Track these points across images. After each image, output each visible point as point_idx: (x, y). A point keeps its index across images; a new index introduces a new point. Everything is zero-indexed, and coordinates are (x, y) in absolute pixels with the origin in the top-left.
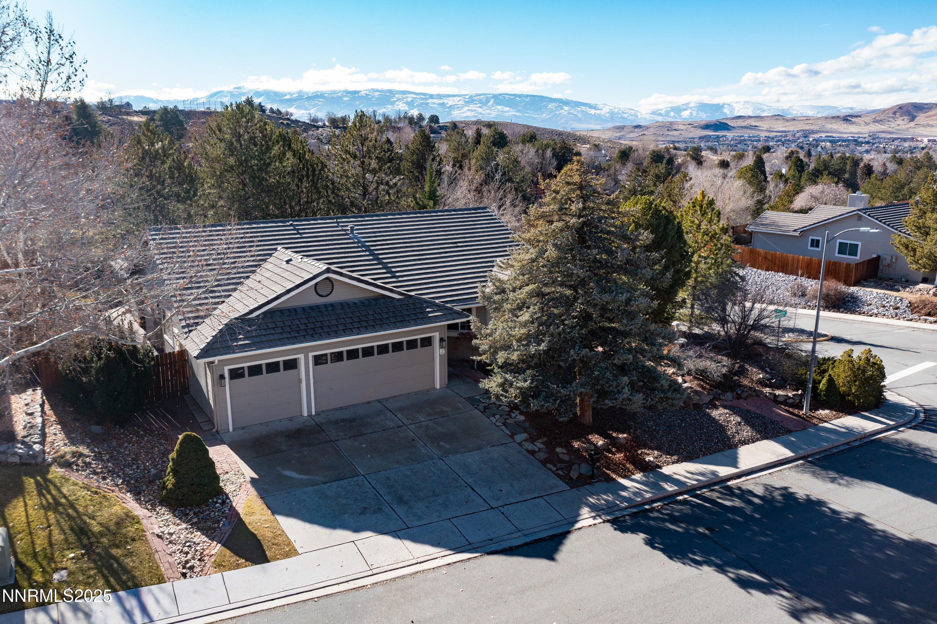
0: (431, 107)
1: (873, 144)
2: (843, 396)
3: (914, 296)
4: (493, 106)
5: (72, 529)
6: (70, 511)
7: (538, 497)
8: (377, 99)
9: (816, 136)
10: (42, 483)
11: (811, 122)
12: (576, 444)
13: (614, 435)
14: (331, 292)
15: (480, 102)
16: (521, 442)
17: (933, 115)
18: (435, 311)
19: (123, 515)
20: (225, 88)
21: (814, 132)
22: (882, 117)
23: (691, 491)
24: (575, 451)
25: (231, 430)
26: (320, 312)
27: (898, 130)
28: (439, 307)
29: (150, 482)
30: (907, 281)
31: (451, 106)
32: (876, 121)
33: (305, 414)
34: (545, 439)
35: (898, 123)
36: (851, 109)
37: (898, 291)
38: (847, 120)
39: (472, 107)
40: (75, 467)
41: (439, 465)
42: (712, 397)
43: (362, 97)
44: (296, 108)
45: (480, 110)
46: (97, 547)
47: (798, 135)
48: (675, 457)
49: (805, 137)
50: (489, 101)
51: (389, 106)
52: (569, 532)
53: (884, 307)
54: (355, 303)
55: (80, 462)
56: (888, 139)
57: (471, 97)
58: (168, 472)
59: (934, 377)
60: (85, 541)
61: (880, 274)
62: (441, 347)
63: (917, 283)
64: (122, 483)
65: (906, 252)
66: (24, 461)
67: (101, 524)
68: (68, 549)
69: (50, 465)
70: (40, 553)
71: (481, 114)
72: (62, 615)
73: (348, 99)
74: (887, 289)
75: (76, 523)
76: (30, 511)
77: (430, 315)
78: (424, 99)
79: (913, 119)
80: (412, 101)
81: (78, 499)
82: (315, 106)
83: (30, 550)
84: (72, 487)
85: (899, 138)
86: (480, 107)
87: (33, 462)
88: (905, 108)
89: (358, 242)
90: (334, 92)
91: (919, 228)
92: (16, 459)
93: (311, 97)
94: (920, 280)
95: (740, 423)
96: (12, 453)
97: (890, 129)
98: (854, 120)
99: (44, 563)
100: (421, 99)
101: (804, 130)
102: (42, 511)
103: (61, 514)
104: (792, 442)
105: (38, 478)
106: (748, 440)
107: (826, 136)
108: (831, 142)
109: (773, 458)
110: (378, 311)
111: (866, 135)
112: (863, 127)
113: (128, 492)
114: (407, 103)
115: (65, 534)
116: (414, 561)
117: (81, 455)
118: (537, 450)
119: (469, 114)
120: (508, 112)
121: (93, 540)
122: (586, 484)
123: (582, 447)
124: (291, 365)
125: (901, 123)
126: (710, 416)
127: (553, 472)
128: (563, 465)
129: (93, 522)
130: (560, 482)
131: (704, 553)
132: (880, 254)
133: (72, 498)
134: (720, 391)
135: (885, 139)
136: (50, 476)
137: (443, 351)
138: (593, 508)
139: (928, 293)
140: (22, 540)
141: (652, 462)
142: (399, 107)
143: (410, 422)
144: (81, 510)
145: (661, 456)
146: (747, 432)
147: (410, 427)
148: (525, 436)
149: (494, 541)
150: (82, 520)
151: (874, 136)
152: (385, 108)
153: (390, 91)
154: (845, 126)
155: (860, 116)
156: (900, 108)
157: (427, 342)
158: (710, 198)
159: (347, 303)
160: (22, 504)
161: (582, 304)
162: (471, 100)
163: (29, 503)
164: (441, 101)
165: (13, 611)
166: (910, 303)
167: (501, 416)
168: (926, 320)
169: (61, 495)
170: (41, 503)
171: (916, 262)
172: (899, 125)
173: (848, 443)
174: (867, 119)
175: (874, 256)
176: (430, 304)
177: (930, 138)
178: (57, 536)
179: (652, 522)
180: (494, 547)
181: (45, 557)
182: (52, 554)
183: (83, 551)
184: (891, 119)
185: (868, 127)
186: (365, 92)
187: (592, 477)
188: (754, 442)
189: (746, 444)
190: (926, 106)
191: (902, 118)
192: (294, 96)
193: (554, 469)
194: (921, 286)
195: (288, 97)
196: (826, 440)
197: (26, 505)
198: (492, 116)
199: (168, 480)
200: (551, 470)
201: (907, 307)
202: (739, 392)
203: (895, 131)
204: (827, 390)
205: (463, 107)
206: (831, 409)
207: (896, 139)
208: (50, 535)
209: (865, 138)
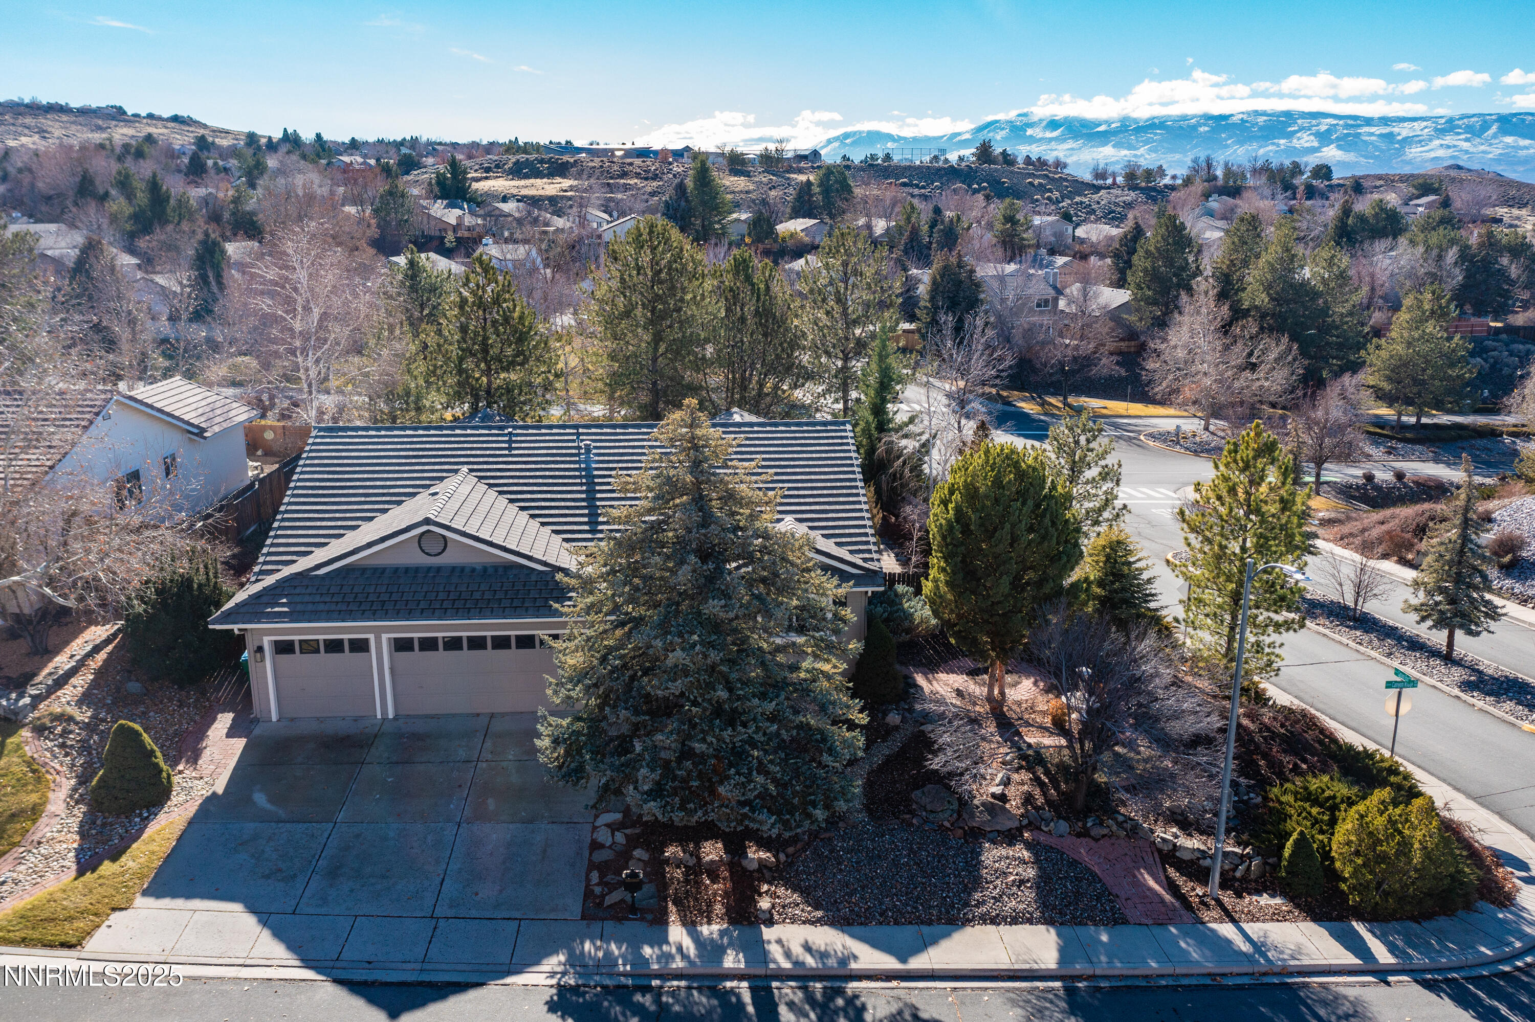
0: (1365, 142)
4: (1495, 136)
7: (514, 919)
8: (1261, 128)
12: (671, 851)
15: (1469, 129)
16: (599, 827)
20: (1001, 117)
23: (768, 978)
24: (658, 861)
25: (274, 719)
31: (1405, 139)
33: (379, 716)
39: (1449, 139)
40: (46, 734)
41: (446, 832)
42: (1025, 822)
43: (1234, 125)
44: (1114, 146)
45: (1465, 145)
48: (819, 914)
50: (1489, 128)
51: (1282, 141)
57: (1451, 120)
69: (23, 726)
71: (1467, 152)
73: (1207, 129)
78: (1352, 126)
80: (1328, 131)
82: (1146, 142)
86: (1467, 140)
87: (13, 718)
90: (1184, 118)
93: (1142, 127)
100: (1347, 126)
106: (1004, 918)
114: (1318, 135)
118: (607, 845)
119: (1441, 153)
120: (1526, 148)
122: (612, 918)
123: (675, 858)
124: (359, 646)
126: (975, 858)
130: (576, 906)
138: (574, 959)
142: (1302, 141)
146: (1020, 901)
152: (1273, 144)
153: (1288, 114)
162: (1449, 126)
164: (1385, 130)
186: (1241, 116)
187: (637, 909)
189: (991, 923)
192: (1113, 126)
193: (596, 881)
195: (1102, 128)
198: (1490, 156)
200: (587, 880)
205: (1431, 140)
206: (1292, 898)
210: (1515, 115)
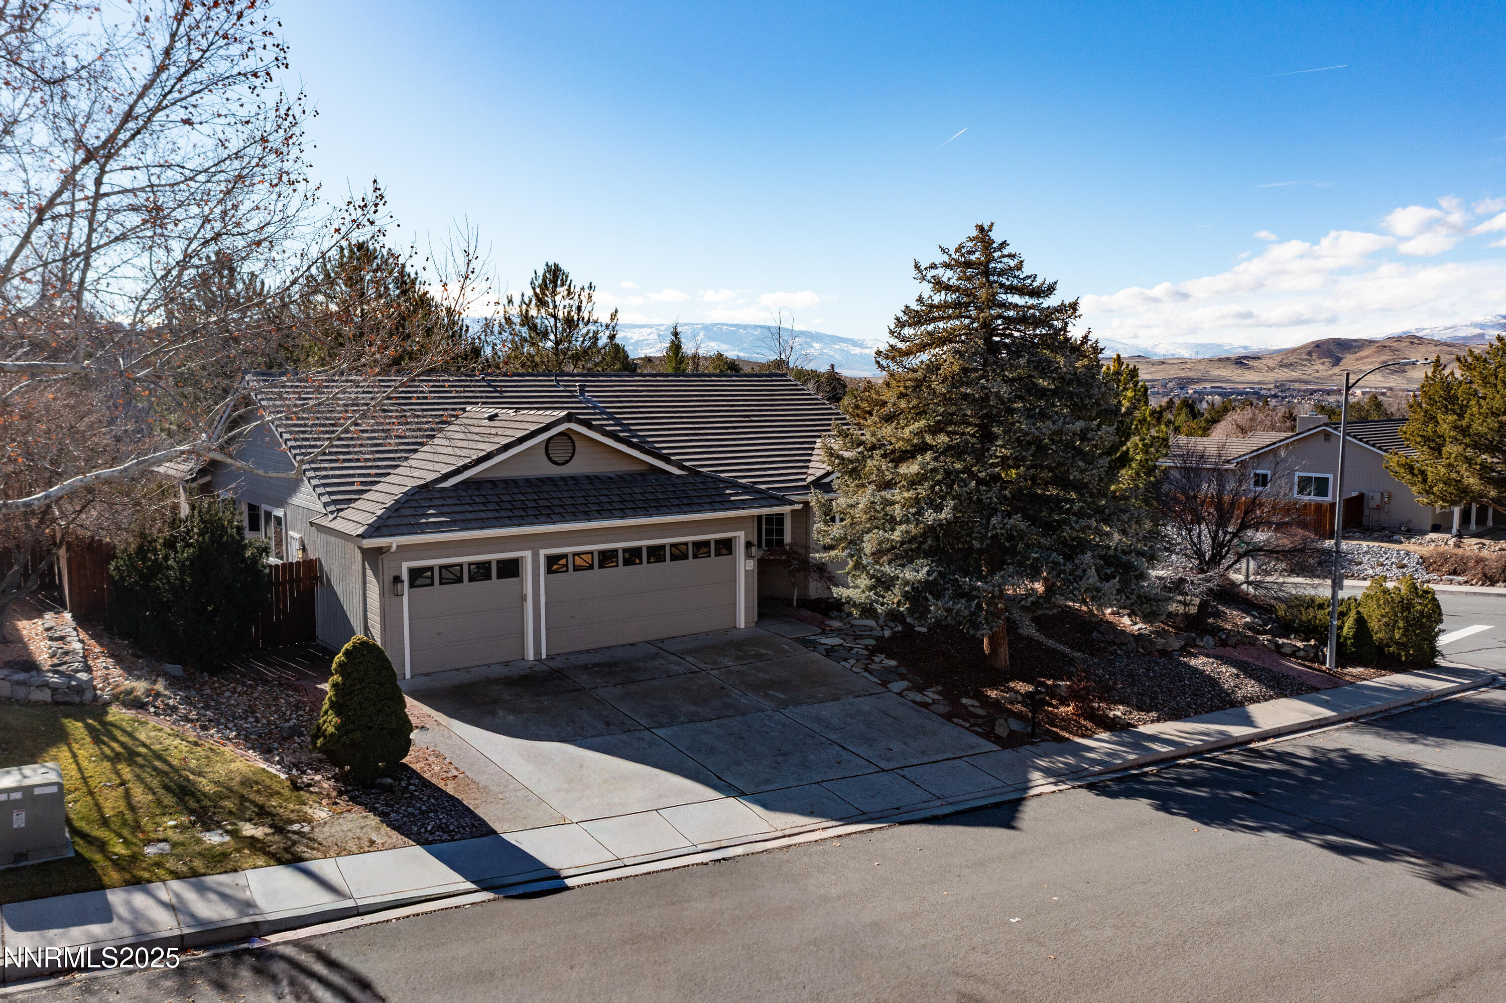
1: (1284, 398)
2: (1380, 648)
3: (1426, 549)
4: (702, 342)
5: (167, 788)
6: (158, 764)
7: (954, 758)
9: (1198, 387)
10: (99, 727)
11: (1188, 366)
12: (993, 694)
13: (1050, 682)
14: (571, 458)
16: (902, 692)
17: (1366, 357)
18: (740, 494)
19: (251, 774)
21: (1193, 381)
22: (1292, 359)
23: (1196, 753)
24: (992, 703)
25: (408, 676)
26: (555, 485)
27: (1317, 378)
28: (746, 489)
29: (285, 739)
30: (1409, 530)
32: (1283, 365)
33: (531, 657)
34: (940, 688)
35: (1315, 368)
36: (1245, 348)
37: (1401, 542)
38: (1241, 363)
40: (152, 710)
41: (777, 718)
42: (1183, 643)
46: (214, 813)
47: (1170, 385)
48: (1154, 714)
49: (1182, 388)
52: (1023, 799)
53: (1382, 565)
54: (610, 478)
55: (158, 703)
56: (1304, 391)
58: (324, 709)
59: (1495, 641)
60: (192, 804)
61: (1365, 521)
62: (749, 556)
63: (1423, 533)
64: (236, 737)
65: (1409, 477)
66: (59, 698)
67: (215, 783)
68: (164, 814)
69: (108, 704)
70: (114, 819)
72: (177, 895)
74: (1382, 541)
75: (171, 780)
76: (85, 764)
77: (732, 498)
79: (1337, 362)
81: (167, 749)
83: (95, 815)
84: (153, 734)
85: (1319, 390)
87: (77, 699)
88: (1325, 347)
89: (594, 408)
91: (1427, 439)
92: (45, 695)
94: (1429, 528)
95: (1237, 676)
96: (38, 683)
97: (1305, 377)
98: (1251, 363)
99: (126, 832)
101: (1179, 379)
102: (107, 764)
103: (141, 766)
104: (1327, 701)
105: (90, 721)
106: (1258, 697)
107: (1212, 387)
108: (1220, 394)
109: (1307, 718)
110: (649, 489)
111: (1272, 386)
112: (1265, 374)
113: (249, 749)
115: (154, 793)
116: (779, 834)
117: (158, 695)
118: (930, 701)
121: (206, 803)
122: (1026, 744)
123: (1003, 697)
124: (510, 569)
125: (1321, 368)
126: (1190, 667)
127: (967, 728)
128: (980, 721)
129: (201, 779)
130: (983, 742)
131: (1255, 818)
132: (1364, 491)
133: (157, 747)
134: (1193, 635)
135: (1299, 391)
136: (110, 718)
137: (751, 565)
138: (1048, 772)
139: (1446, 544)
140: (75, 802)
141: (1120, 718)
143: (710, 667)
144: (176, 762)
145: (1131, 712)
146: (1251, 687)
147: (712, 672)
148: (904, 684)
149: (902, 810)
150: (180, 776)
151: (1282, 386)
154: (1239, 371)
155: (1259, 358)
156: (1317, 346)
157: (726, 547)
158: (1131, 367)
159: (597, 477)
160: (68, 754)
161: (1002, 446)
163: (81, 753)
165: (84, 891)
166: (1421, 557)
167: (858, 661)
168: (1451, 580)
169: (137, 743)
170: (103, 753)
171: (1427, 492)
172: (1317, 371)
173: (1411, 704)
174: (1270, 363)
175: (1355, 494)
176: (732, 483)
177: (1364, 390)
178: (139, 795)
179: (1152, 787)
180: (906, 817)
181: (125, 823)
182: (137, 822)
183: (193, 818)
184: (1305, 363)
185: (1271, 374)
187: (1033, 735)
188: (1266, 700)
189: (1255, 702)
190: (1354, 344)
191: (1321, 361)
193: (968, 725)
194: (1433, 536)
196: (1378, 699)
197: (74, 756)
199: (325, 722)
200: (961, 726)
201: (1418, 563)
202: (1224, 637)
203: (1312, 380)
204: (1355, 636)
206: (1366, 665)
207: (1316, 391)
208: (127, 795)
209: (1270, 390)
210: (715, 325)
